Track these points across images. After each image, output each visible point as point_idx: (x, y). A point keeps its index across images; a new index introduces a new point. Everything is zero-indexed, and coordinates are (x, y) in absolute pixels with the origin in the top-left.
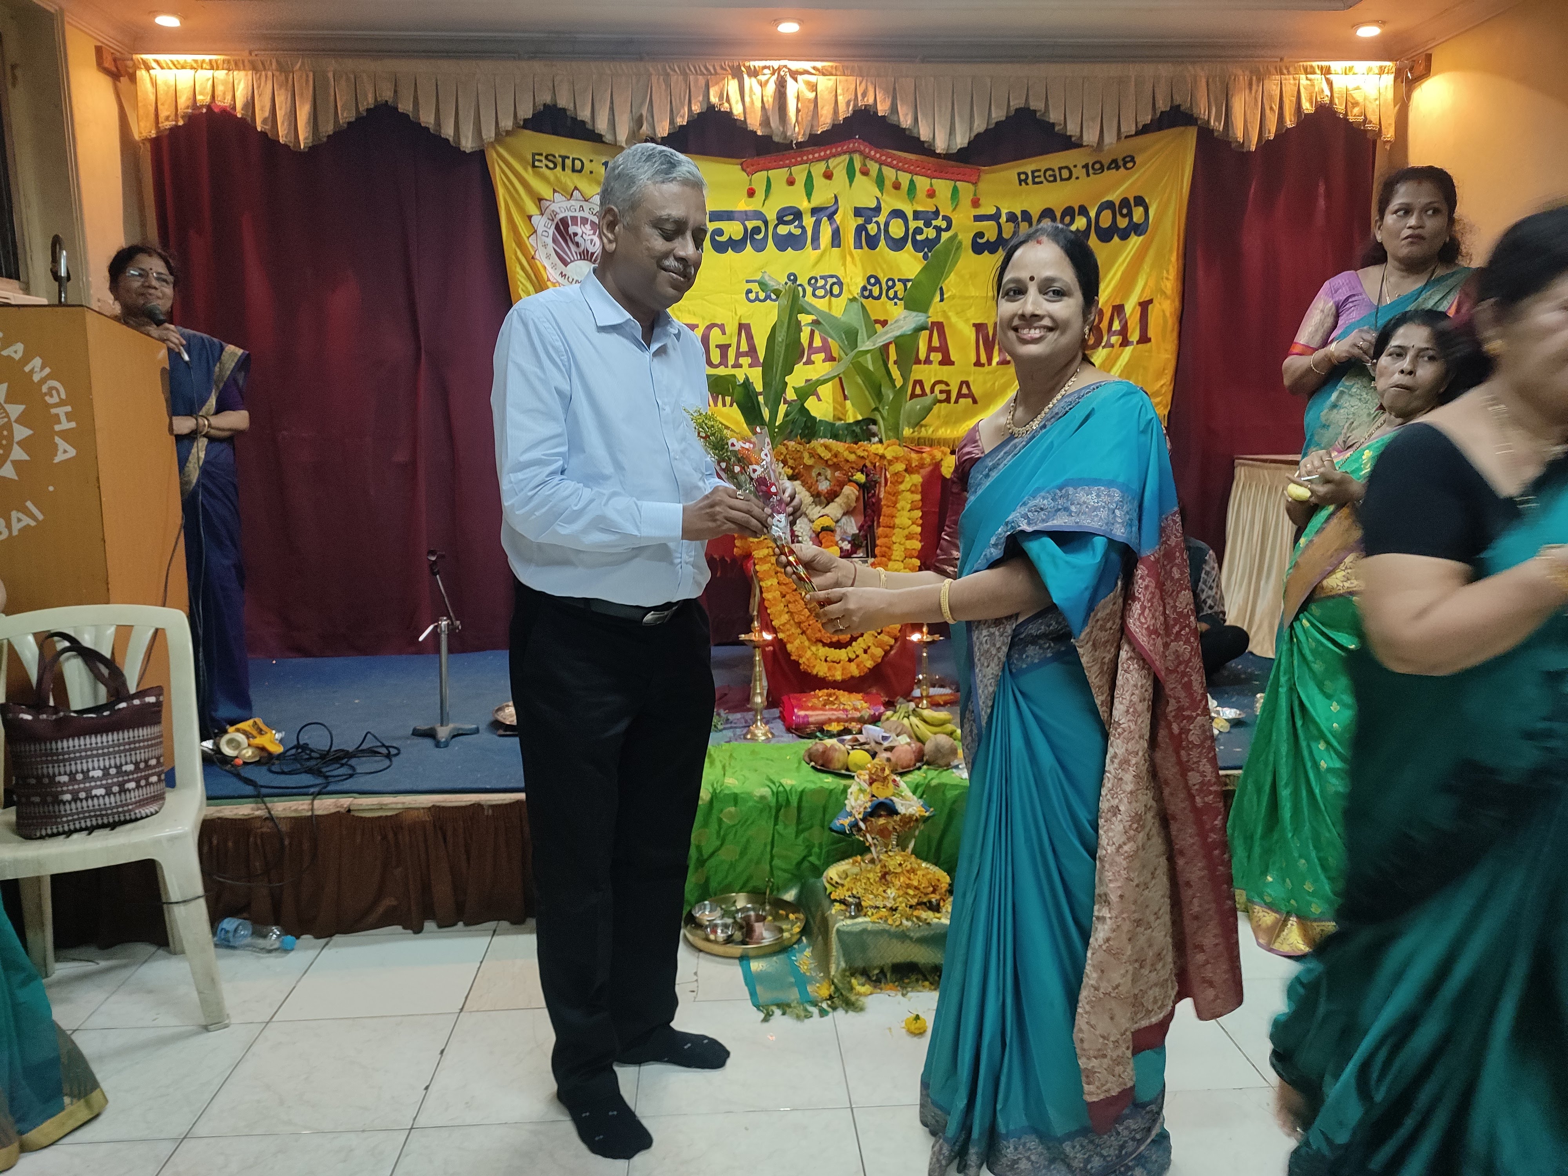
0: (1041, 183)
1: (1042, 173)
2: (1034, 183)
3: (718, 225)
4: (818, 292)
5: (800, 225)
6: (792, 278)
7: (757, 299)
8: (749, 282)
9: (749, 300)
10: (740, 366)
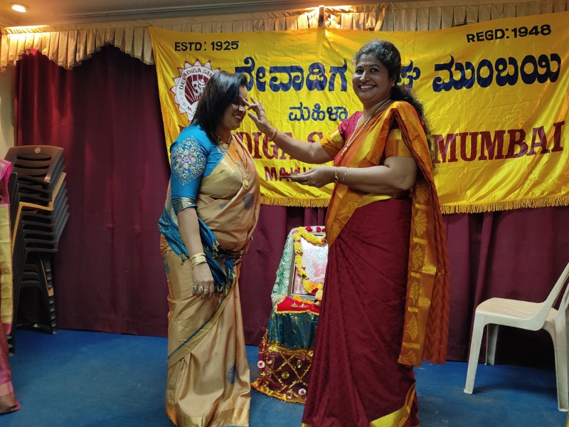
0: (483, 40)
1: (484, 34)
2: (479, 40)
3: (273, 75)
4: (332, 117)
5: (323, 75)
6: (317, 107)
7: (296, 119)
8: (291, 108)
9: (291, 119)
10: (285, 158)
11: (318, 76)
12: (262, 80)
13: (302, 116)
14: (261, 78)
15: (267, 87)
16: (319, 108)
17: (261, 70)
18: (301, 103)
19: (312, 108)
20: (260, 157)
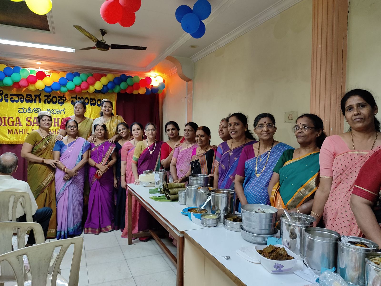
3: (12, 97)
4: (35, 112)
5: (32, 98)
6: (29, 109)
7: (21, 112)
8: (19, 109)
9: (20, 113)
10: (17, 126)
11: (30, 98)
12: (7, 99)
13: (24, 112)
14: (6, 98)
15: (9, 101)
16: (30, 109)
17: (6, 95)
18: (23, 107)
19: (27, 108)
20: (6, 126)
